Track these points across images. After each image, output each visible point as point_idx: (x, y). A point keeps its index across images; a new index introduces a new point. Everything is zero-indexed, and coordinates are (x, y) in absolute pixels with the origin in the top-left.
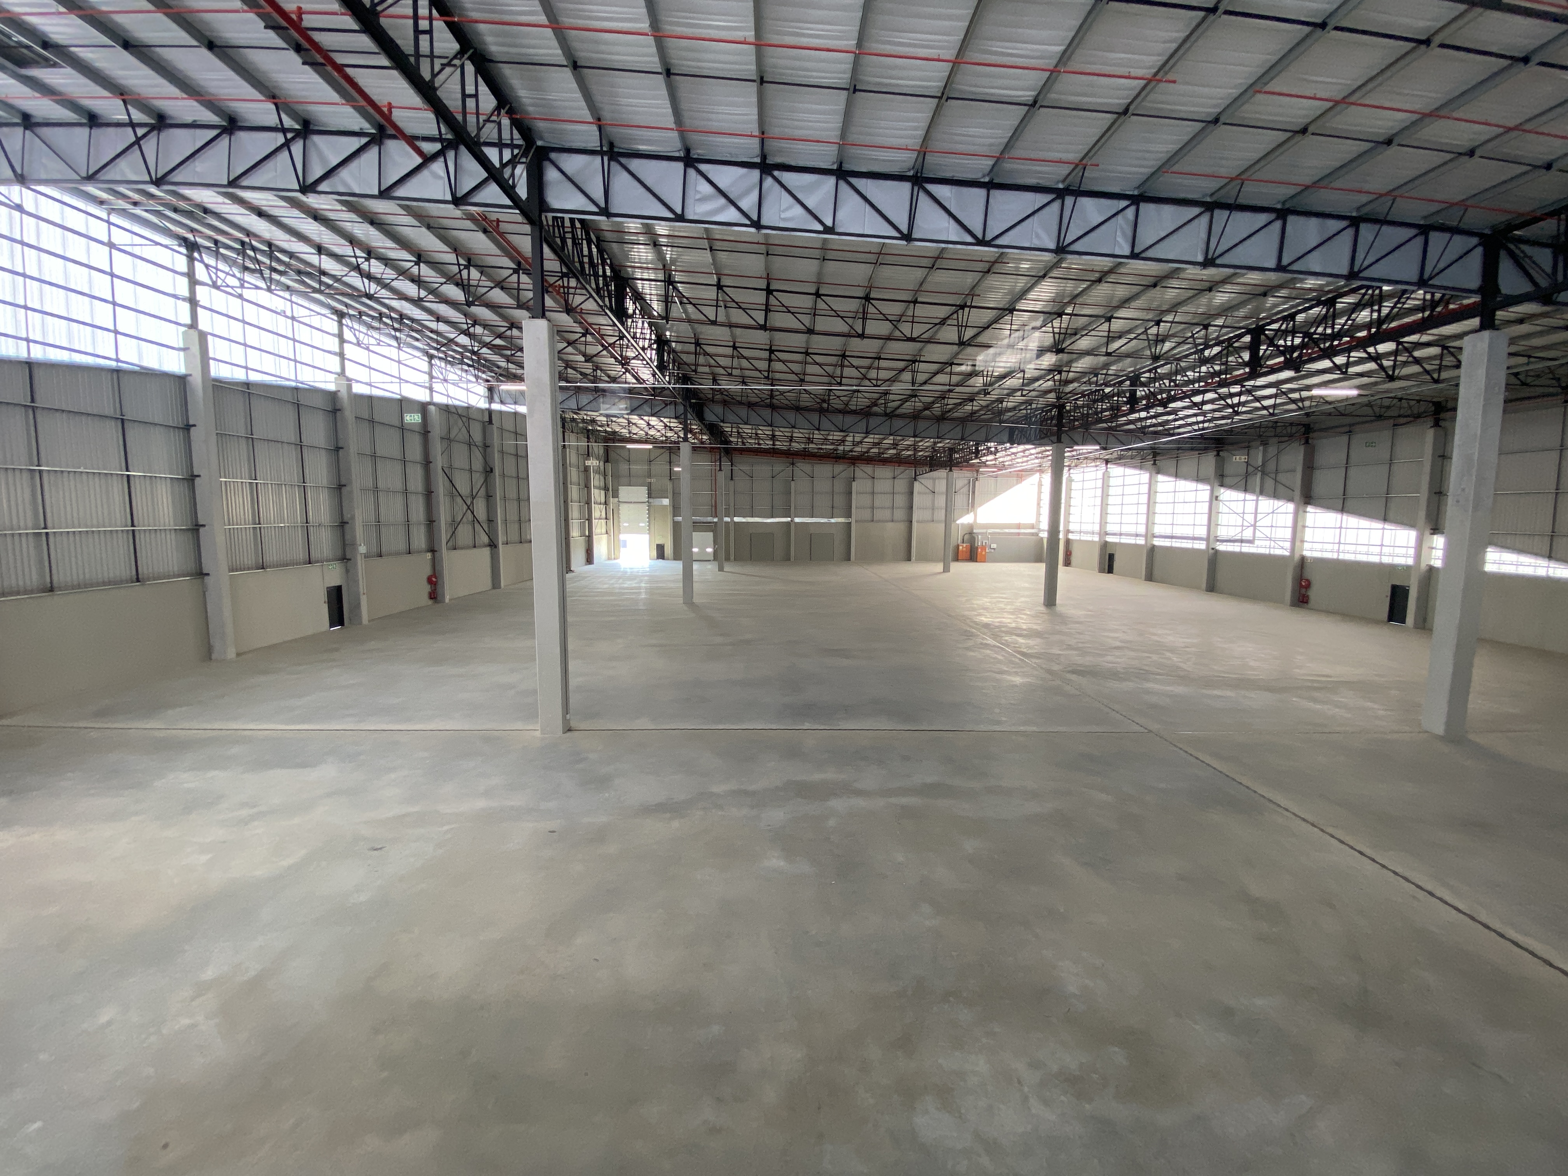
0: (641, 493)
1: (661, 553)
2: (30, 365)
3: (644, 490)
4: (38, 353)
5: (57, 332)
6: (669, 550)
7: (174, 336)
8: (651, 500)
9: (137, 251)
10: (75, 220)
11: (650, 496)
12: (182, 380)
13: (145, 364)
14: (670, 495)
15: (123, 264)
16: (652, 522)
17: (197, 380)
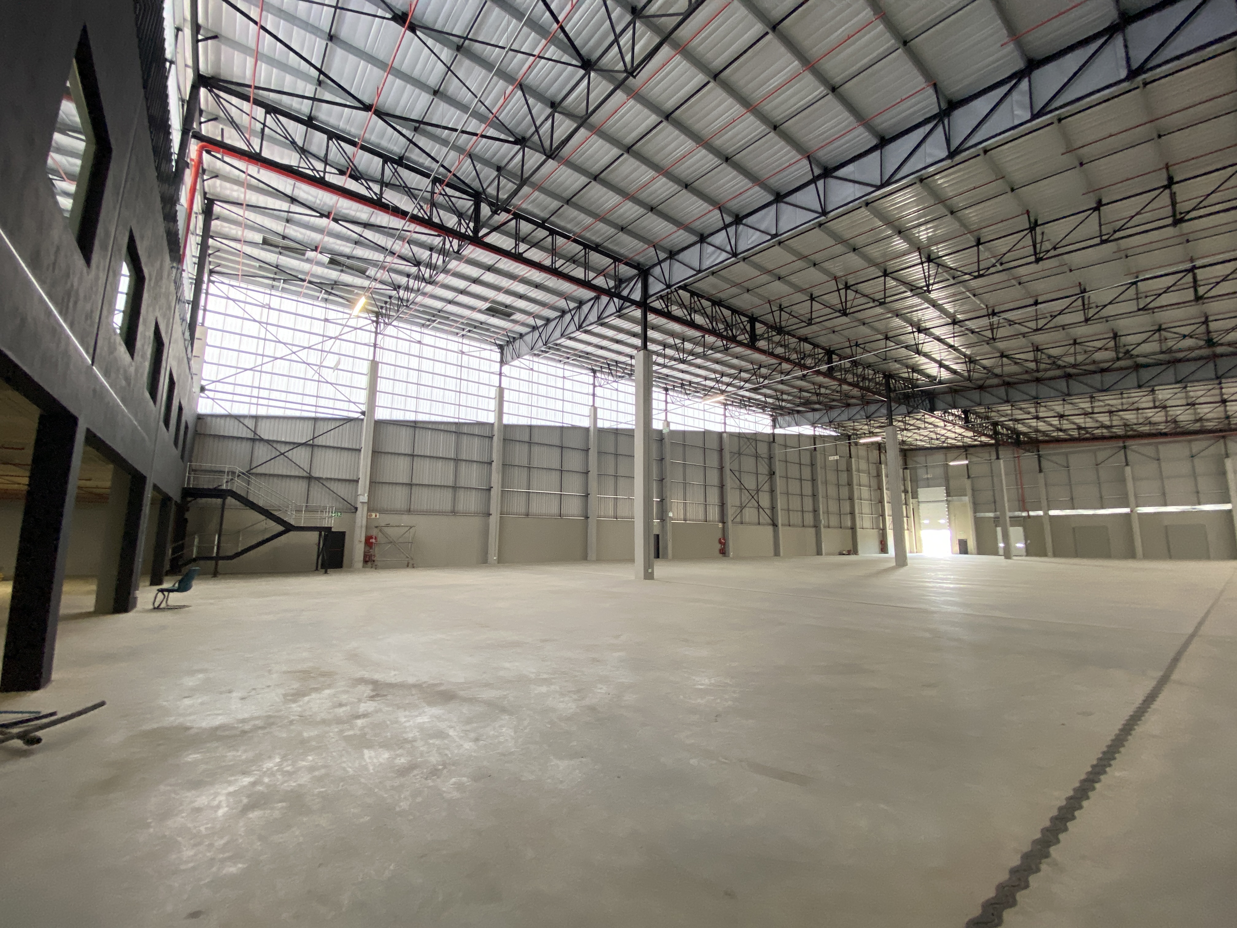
0: (940, 492)
1: (963, 548)
2: (531, 427)
3: (942, 490)
4: (534, 422)
5: (542, 414)
6: (972, 544)
7: (586, 411)
8: (949, 498)
9: (575, 378)
10: (552, 370)
11: (948, 495)
12: (587, 430)
13: (574, 424)
14: (969, 492)
15: (568, 384)
16: (953, 518)
17: (592, 429)
